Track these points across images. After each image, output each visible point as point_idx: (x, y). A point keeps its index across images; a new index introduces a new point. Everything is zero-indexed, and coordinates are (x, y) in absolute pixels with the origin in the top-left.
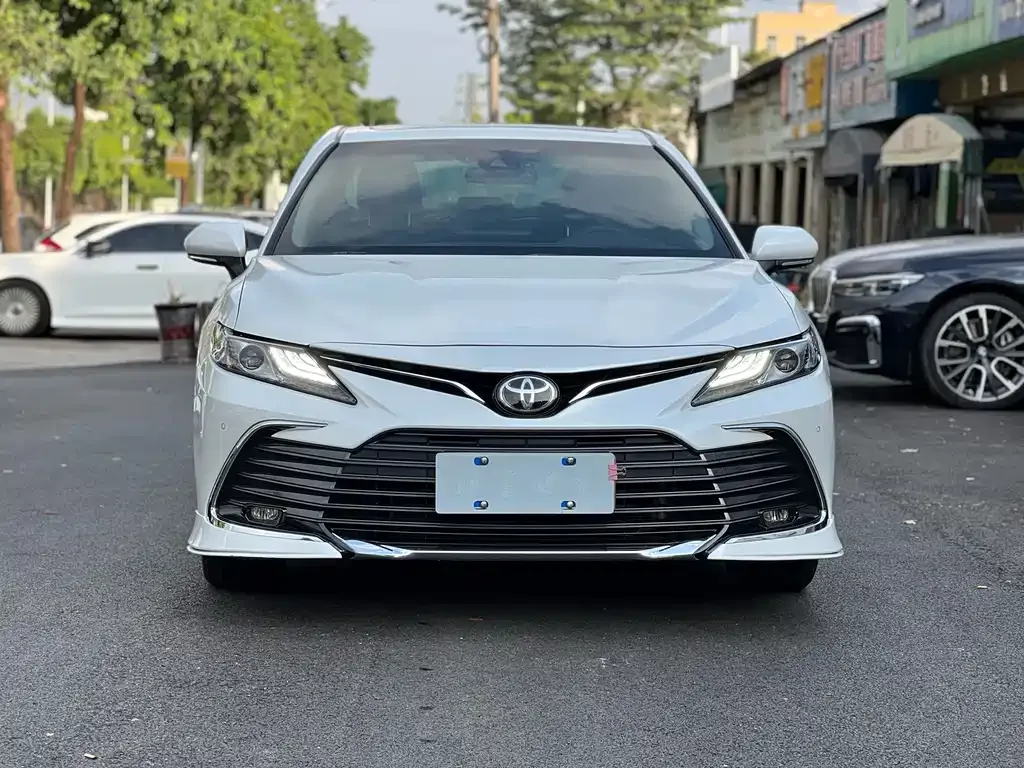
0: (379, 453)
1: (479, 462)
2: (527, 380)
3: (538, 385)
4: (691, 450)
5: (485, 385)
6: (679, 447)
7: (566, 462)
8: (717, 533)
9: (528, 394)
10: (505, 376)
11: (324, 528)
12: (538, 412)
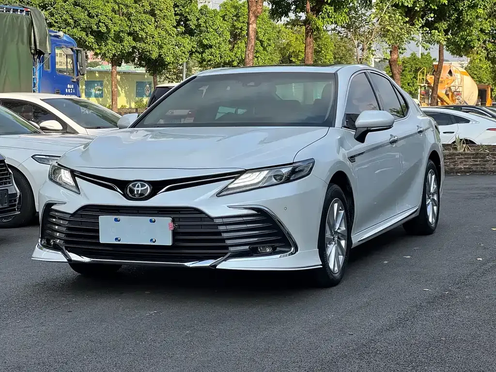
0: (82, 216)
1: (116, 220)
2: (139, 184)
3: (143, 186)
4: (209, 217)
5: (122, 186)
6: (203, 215)
7: (151, 221)
8: (224, 256)
9: (138, 189)
10: (130, 182)
11: (64, 248)
12: (141, 198)
